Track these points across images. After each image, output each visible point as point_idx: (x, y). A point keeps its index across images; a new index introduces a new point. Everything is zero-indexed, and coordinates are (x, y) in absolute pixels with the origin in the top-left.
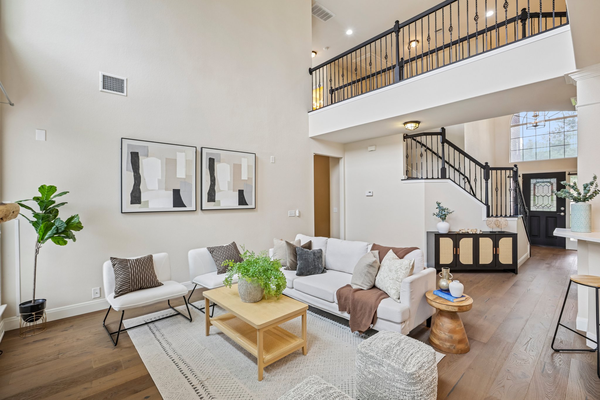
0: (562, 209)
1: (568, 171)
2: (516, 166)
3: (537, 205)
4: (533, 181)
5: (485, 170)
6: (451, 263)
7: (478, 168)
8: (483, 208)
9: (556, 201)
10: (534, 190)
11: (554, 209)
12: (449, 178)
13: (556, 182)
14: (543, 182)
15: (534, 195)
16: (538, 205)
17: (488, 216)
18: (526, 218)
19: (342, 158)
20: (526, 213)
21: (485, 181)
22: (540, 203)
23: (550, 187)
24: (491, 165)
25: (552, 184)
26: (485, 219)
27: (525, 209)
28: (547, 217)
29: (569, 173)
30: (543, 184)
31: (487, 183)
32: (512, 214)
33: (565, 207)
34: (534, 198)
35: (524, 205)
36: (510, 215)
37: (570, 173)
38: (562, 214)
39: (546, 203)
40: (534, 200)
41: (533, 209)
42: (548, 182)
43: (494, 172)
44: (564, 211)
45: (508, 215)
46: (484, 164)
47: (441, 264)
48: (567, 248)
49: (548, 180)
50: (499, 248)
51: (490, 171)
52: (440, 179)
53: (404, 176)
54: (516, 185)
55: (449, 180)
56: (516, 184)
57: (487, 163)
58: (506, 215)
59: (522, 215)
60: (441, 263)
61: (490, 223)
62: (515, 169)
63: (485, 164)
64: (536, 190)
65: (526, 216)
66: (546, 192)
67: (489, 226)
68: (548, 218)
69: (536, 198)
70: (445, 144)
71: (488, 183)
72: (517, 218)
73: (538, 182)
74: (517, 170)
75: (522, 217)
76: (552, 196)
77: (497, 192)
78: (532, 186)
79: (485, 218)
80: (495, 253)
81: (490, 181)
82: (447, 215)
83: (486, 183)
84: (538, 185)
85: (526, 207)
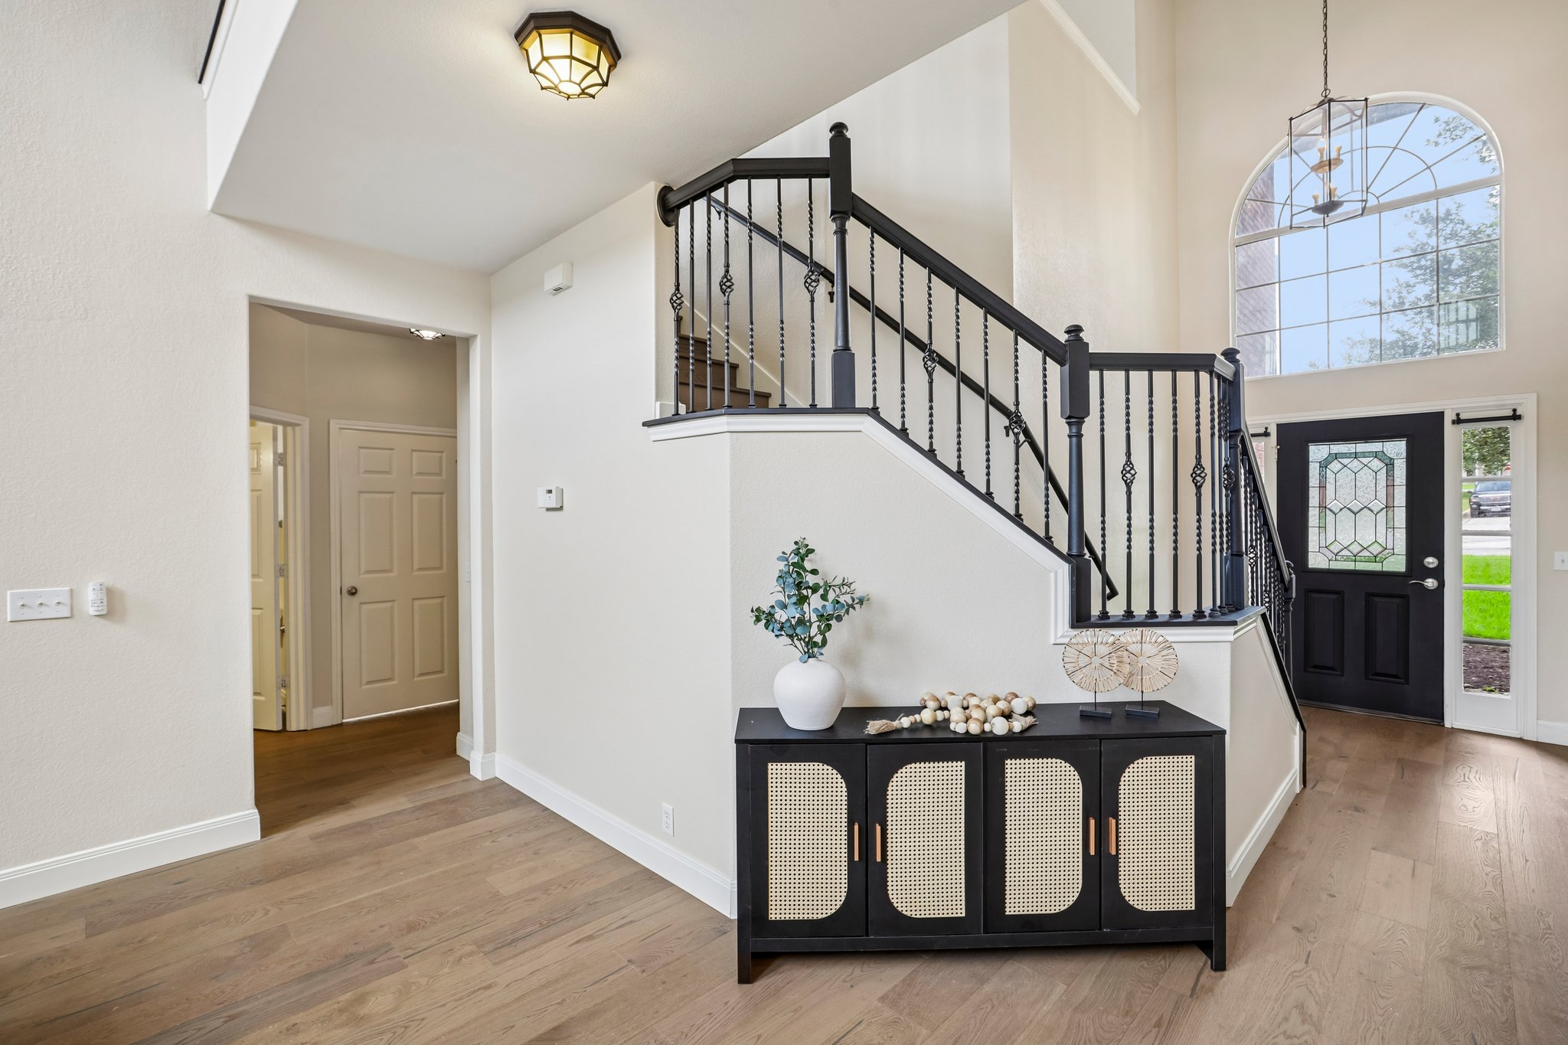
0: (1431, 562)
1: (1453, 409)
2: (1230, 354)
3: (1332, 548)
4: (1317, 452)
5: (1067, 367)
6: (838, 912)
7: (1030, 354)
8: (1052, 575)
9: (1404, 531)
10: (1322, 487)
11: (1397, 563)
12: (874, 412)
13: (1404, 455)
14: (1356, 455)
15: (1323, 507)
16: (1335, 548)
17: (1080, 618)
18: (1287, 611)
19: (475, 336)
20: (1287, 589)
21: (1066, 429)
22: (1345, 538)
23: (1382, 475)
24: (1097, 343)
25: (1390, 464)
26: (1062, 636)
27: (1279, 568)
28: (1370, 596)
29: (1458, 415)
30: (1355, 464)
31: (1074, 439)
32: (1207, 605)
33: (1440, 555)
34: (1322, 517)
35: (1274, 553)
36: (1199, 613)
37: (1462, 417)
38: (1431, 583)
39: (1367, 538)
40: (1323, 527)
41: (1317, 560)
42: (1376, 455)
43: (1115, 378)
44: (1438, 573)
45: (1188, 610)
46: (1063, 338)
47: (776, 921)
48: (1448, 724)
49: (1375, 446)
50: (1116, 816)
51: (1094, 376)
52: (824, 411)
53: (658, 403)
54: (1234, 456)
55: (867, 423)
56: (1233, 447)
57: (1075, 330)
58: (1176, 613)
59: (1262, 609)
60: (774, 914)
61: (1083, 660)
62: (1224, 368)
63: (1066, 336)
64: (1330, 488)
65: (1287, 600)
66: (1366, 496)
67: (1078, 676)
68: (1376, 599)
69: (1330, 517)
70: (852, 224)
71: (1079, 436)
72: (1231, 630)
73: (1337, 456)
74: (1237, 374)
75: (1264, 616)
76: (1390, 513)
77: (1128, 486)
78: (1314, 470)
79: (1060, 633)
80: (1092, 852)
81: (1090, 426)
82: (833, 622)
83: (1070, 436)
84: (1335, 466)
85: (1284, 562)
